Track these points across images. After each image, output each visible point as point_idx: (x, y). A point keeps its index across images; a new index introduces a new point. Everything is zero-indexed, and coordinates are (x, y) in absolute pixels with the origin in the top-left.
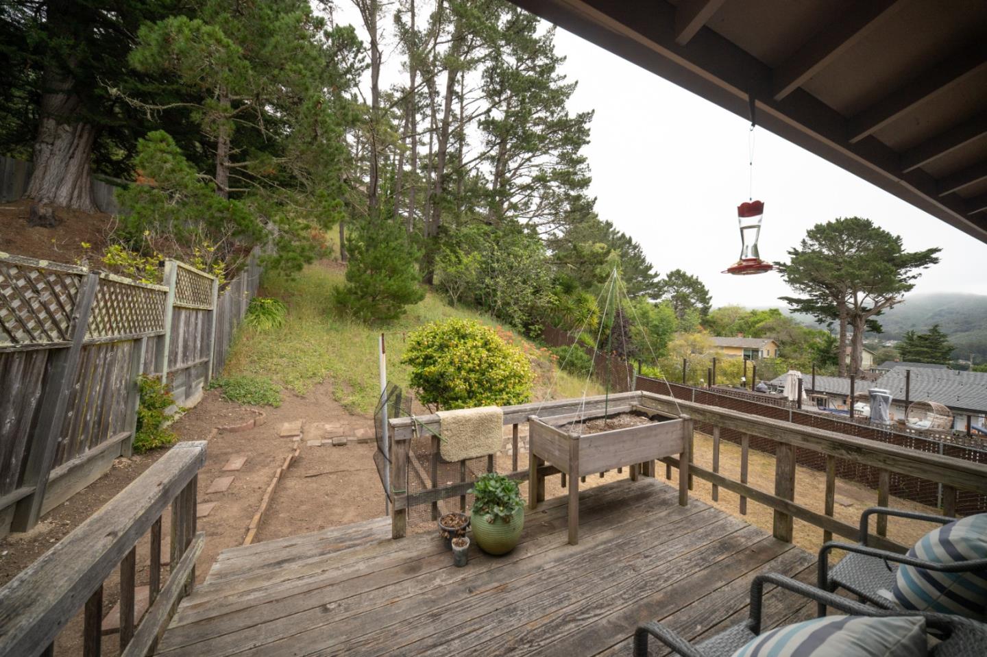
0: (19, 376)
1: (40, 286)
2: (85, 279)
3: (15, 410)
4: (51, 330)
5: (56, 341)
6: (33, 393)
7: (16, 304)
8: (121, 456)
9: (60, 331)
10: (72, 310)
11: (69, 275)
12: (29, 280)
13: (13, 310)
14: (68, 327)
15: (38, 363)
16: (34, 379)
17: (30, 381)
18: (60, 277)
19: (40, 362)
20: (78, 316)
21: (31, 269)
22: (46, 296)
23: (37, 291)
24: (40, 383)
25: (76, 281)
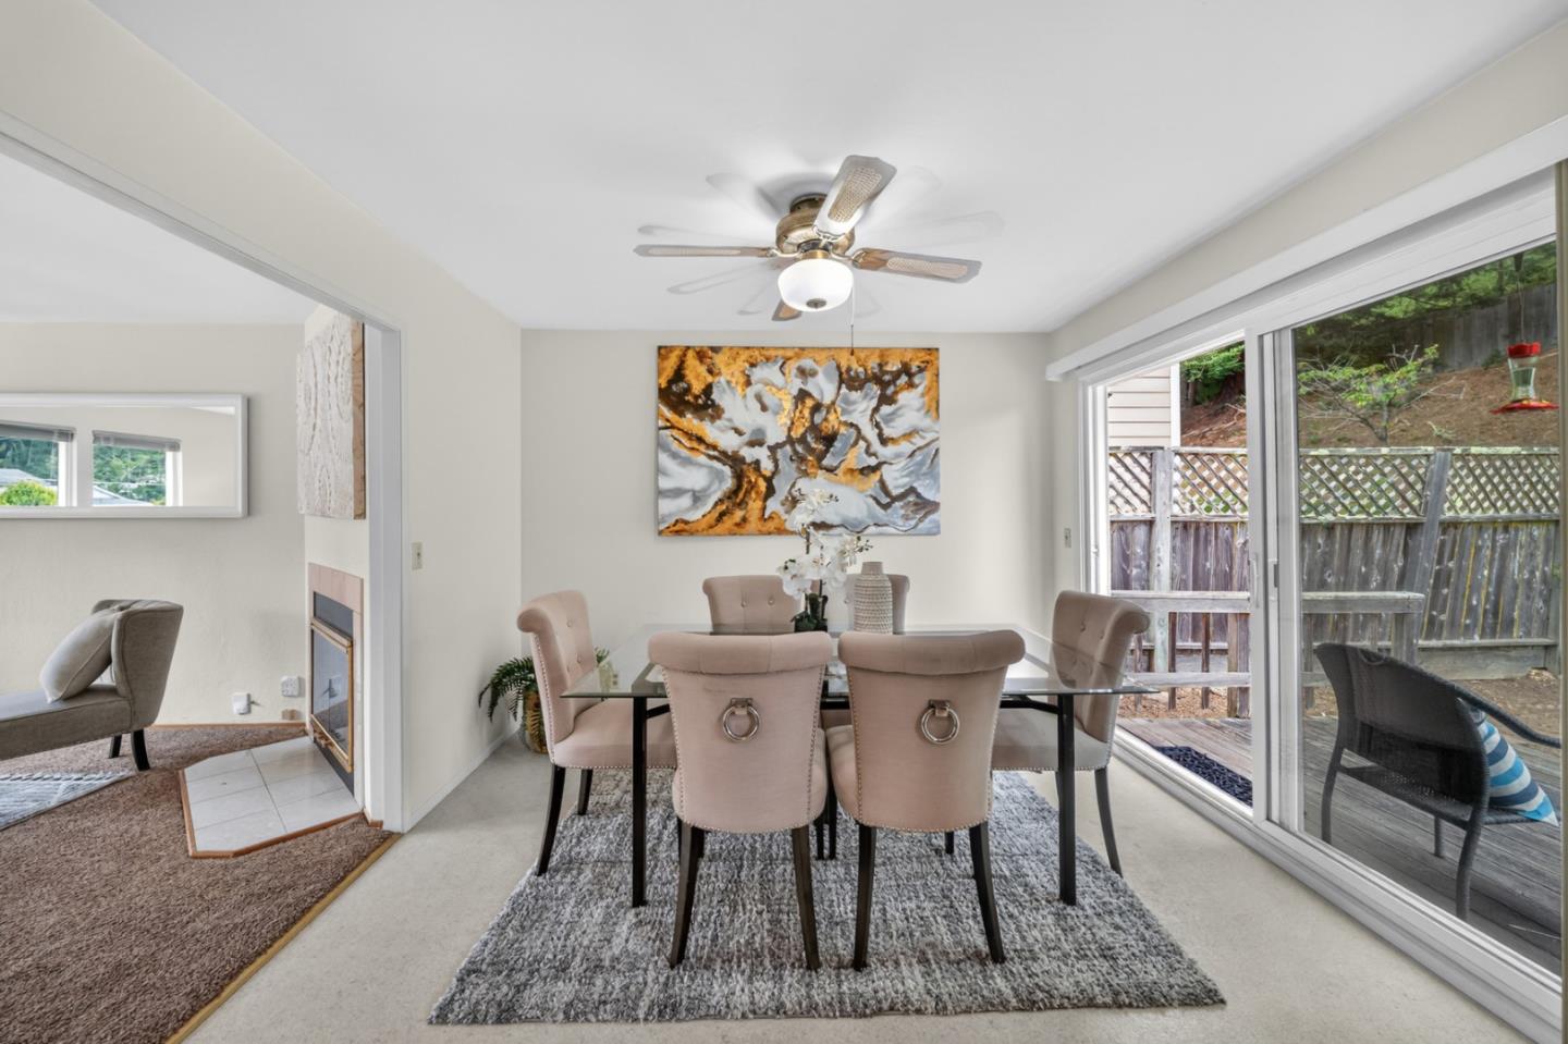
0: (1380, 544)
1: (1387, 470)
2: (1432, 458)
3: (1379, 571)
4: (1404, 507)
5: (1409, 516)
6: (1396, 562)
7: (1368, 485)
8: (1545, 669)
9: (1412, 507)
10: (1423, 488)
11: (1416, 456)
12: (1376, 466)
13: (1365, 490)
14: (1421, 504)
15: (1396, 535)
16: (1394, 549)
17: (1390, 550)
18: (1406, 459)
19: (1399, 536)
20: (1428, 493)
21: (1377, 457)
22: (1394, 478)
23: (1384, 475)
24: (1400, 554)
25: (1424, 461)
